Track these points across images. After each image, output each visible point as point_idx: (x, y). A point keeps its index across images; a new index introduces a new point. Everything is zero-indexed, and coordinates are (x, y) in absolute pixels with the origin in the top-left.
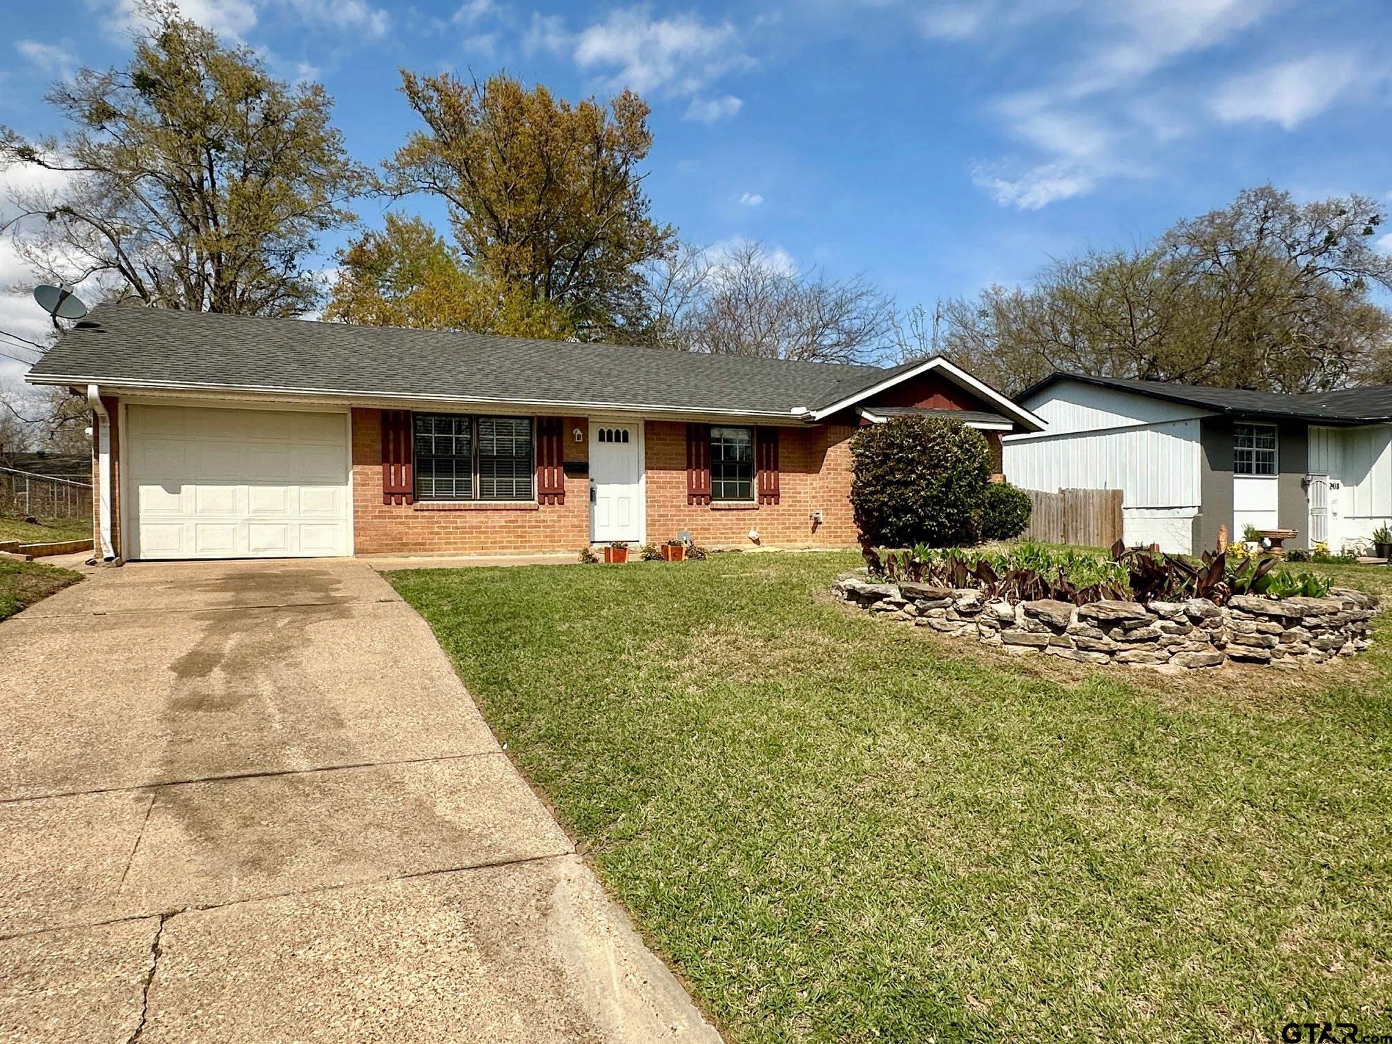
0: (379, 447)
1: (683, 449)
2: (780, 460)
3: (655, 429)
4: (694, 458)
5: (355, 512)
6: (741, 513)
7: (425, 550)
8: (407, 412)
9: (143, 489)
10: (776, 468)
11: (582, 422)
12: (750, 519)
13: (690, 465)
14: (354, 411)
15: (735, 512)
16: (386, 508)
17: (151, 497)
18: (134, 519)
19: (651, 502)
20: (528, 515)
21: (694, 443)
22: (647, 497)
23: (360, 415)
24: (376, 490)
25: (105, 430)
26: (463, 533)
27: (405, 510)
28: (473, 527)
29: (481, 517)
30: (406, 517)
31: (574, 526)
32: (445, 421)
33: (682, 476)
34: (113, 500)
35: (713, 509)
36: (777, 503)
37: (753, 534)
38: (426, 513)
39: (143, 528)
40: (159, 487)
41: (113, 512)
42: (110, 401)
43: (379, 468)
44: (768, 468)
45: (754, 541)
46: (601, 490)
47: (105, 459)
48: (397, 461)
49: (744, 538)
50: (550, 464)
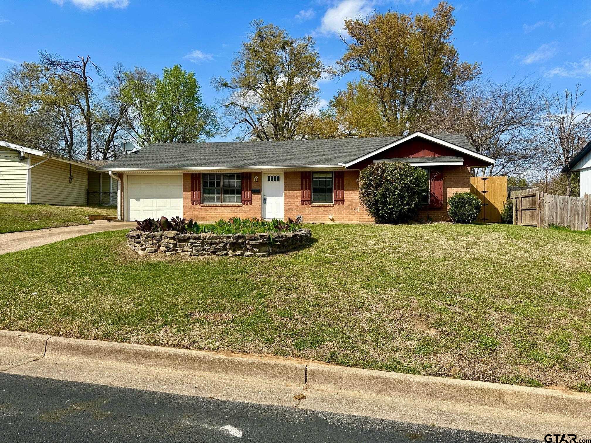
0: (190, 186)
1: (299, 182)
2: (345, 185)
3: (288, 175)
4: (304, 186)
5: (183, 207)
6: (325, 208)
7: (204, 220)
8: (199, 174)
9: (131, 200)
10: (343, 189)
11: (259, 174)
12: (330, 211)
13: (303, 188)
14: (184, 174)
15: (322, 208)
16: (193, 206)
17: (133, 202)
18: (128, 209)
19: (286, 203)
20: (239, 208)
21: (304, 180)
22: (284, 202)
23: (185, 175)
24: (189, 200)
25: (119, 183)
26: (216, 214)
27: (198, 206)
28: (220, 213)
29: (223, 208)
30: (199, 209)
31: (255, 213)
32: (212, 176)
33: (299, 193)
34: (121, 203)
35: (312, 207)
36: (343, 204)
37: (330, 217)
38: (205, 208)
39: (131, 212)
40: (134, 200)
41: (121, 207)
42: (120, 176)
43: (190, 193)
44: (339, 189)
45: (331, 220)
46: (268, 199)
47: (119, 192)
48: (196, 190)
49: (326, 218)
50: (247, 190)
